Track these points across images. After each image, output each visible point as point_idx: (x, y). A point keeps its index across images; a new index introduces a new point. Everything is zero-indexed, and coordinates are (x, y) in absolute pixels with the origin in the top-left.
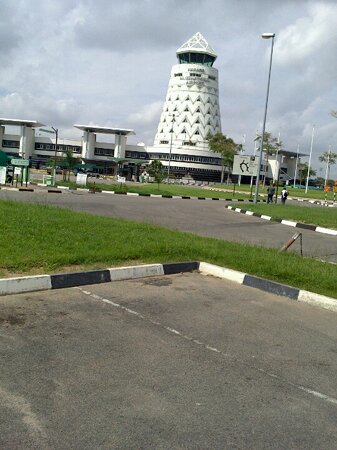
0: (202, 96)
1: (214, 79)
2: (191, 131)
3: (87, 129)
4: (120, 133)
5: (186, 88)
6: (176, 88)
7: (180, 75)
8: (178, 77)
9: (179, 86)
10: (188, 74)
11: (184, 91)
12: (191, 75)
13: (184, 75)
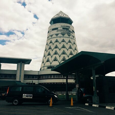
0: (71, 40)
5: (62, 36)
8: (56, 30)
9: (57, 35)
10: (61, 28)
11: (60, 37)
12: (63, 29)
13: (59, 29)
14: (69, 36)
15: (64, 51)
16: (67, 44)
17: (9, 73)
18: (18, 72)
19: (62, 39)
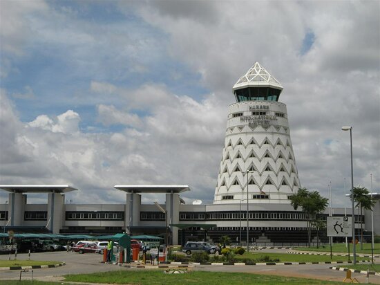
0: (270, 137)
1: (281, 115)
2: (260, 181)
3: (129, 190)
4: (172, 191)
5: (250, 130)
6: (236, 130)
7: (240, 114)
8: (239, 118)
9: (241, 128)
10: (250, 114)
11: (247, 133)
12: (254, 113)
13: (245, 114)
14: (266, 128)
15: (252, 163)
16: (260, 147)
17: (152, 211)
18: (168, 209)
19: (249, 137)
